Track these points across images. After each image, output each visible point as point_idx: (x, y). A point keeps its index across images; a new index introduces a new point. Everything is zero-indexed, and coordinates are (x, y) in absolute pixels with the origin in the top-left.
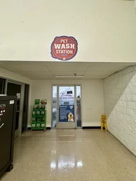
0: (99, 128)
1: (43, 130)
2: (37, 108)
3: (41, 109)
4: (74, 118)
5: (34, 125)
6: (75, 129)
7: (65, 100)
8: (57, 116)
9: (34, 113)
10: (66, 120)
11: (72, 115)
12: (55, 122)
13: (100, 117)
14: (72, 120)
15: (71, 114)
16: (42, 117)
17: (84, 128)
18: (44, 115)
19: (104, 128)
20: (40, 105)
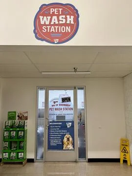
0: (117, 160)
1: (21, 163)
2: (12, 127)
3: (18, 127)
4: (73, 144)
5: (6, 155)
6: (76, 162)
7: (58, 113)
8: (45, 139)
9: (6, 134)
10: (60, 147)
11: (71, 139)
12: (41, 151)
13: (118, 143)
14: (70, 147)
15: (68, 136)
16: (20, 142)
17: (91, 161)
18: (24, 137)
19: (125, 162)
20: (17, 120)
